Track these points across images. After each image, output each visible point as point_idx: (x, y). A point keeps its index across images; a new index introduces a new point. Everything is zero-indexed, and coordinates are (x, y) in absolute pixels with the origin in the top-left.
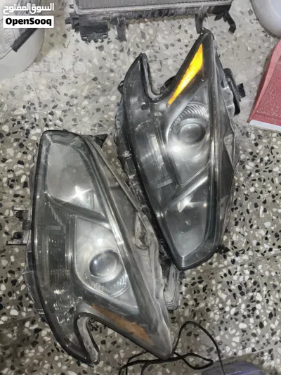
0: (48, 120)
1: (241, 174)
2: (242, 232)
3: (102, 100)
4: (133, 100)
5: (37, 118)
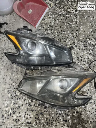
1: (51, 35)
3: (14, 70)
4: (17, 60)
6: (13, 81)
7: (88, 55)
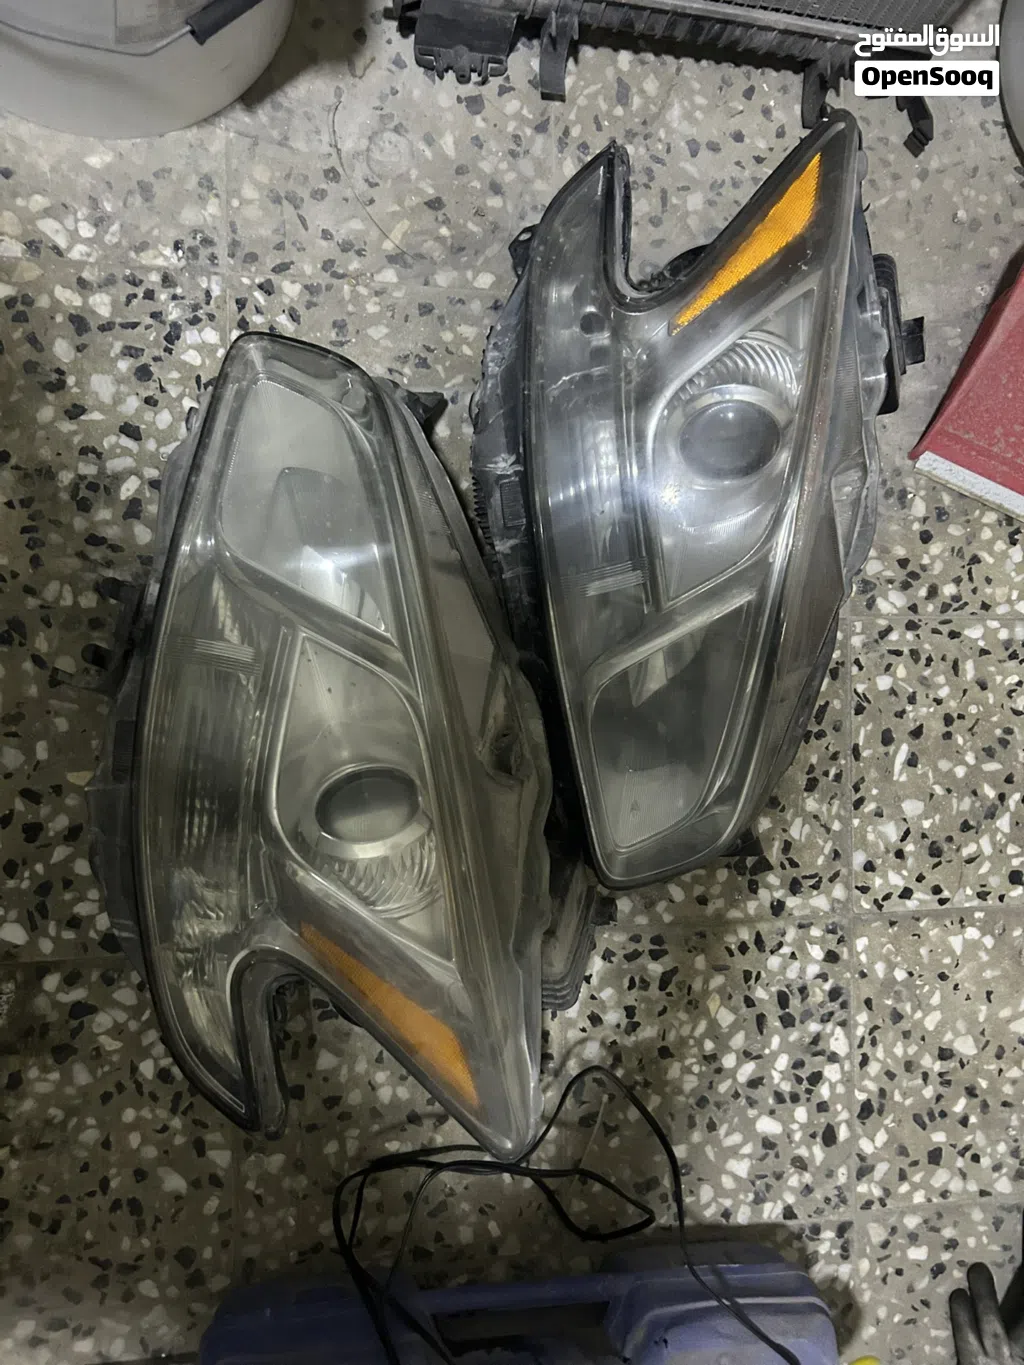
0: (250, 306)
2: (824, 818)
5: (216, 291)
6: (324, 279)
7: (700, 1043)
